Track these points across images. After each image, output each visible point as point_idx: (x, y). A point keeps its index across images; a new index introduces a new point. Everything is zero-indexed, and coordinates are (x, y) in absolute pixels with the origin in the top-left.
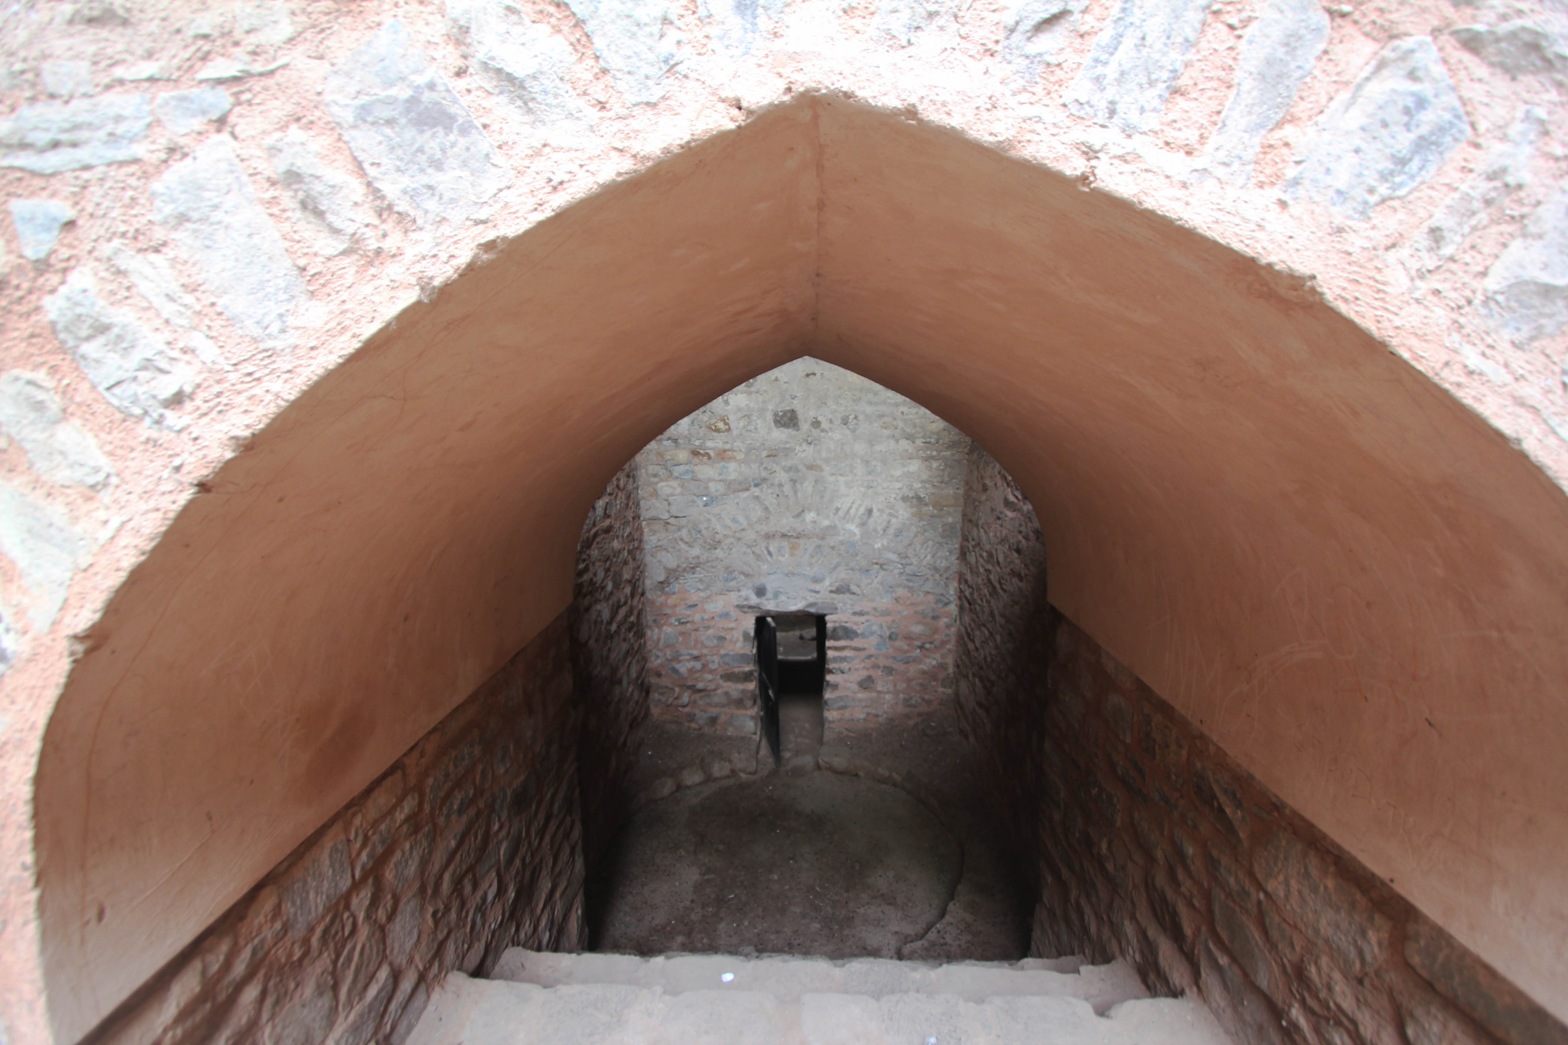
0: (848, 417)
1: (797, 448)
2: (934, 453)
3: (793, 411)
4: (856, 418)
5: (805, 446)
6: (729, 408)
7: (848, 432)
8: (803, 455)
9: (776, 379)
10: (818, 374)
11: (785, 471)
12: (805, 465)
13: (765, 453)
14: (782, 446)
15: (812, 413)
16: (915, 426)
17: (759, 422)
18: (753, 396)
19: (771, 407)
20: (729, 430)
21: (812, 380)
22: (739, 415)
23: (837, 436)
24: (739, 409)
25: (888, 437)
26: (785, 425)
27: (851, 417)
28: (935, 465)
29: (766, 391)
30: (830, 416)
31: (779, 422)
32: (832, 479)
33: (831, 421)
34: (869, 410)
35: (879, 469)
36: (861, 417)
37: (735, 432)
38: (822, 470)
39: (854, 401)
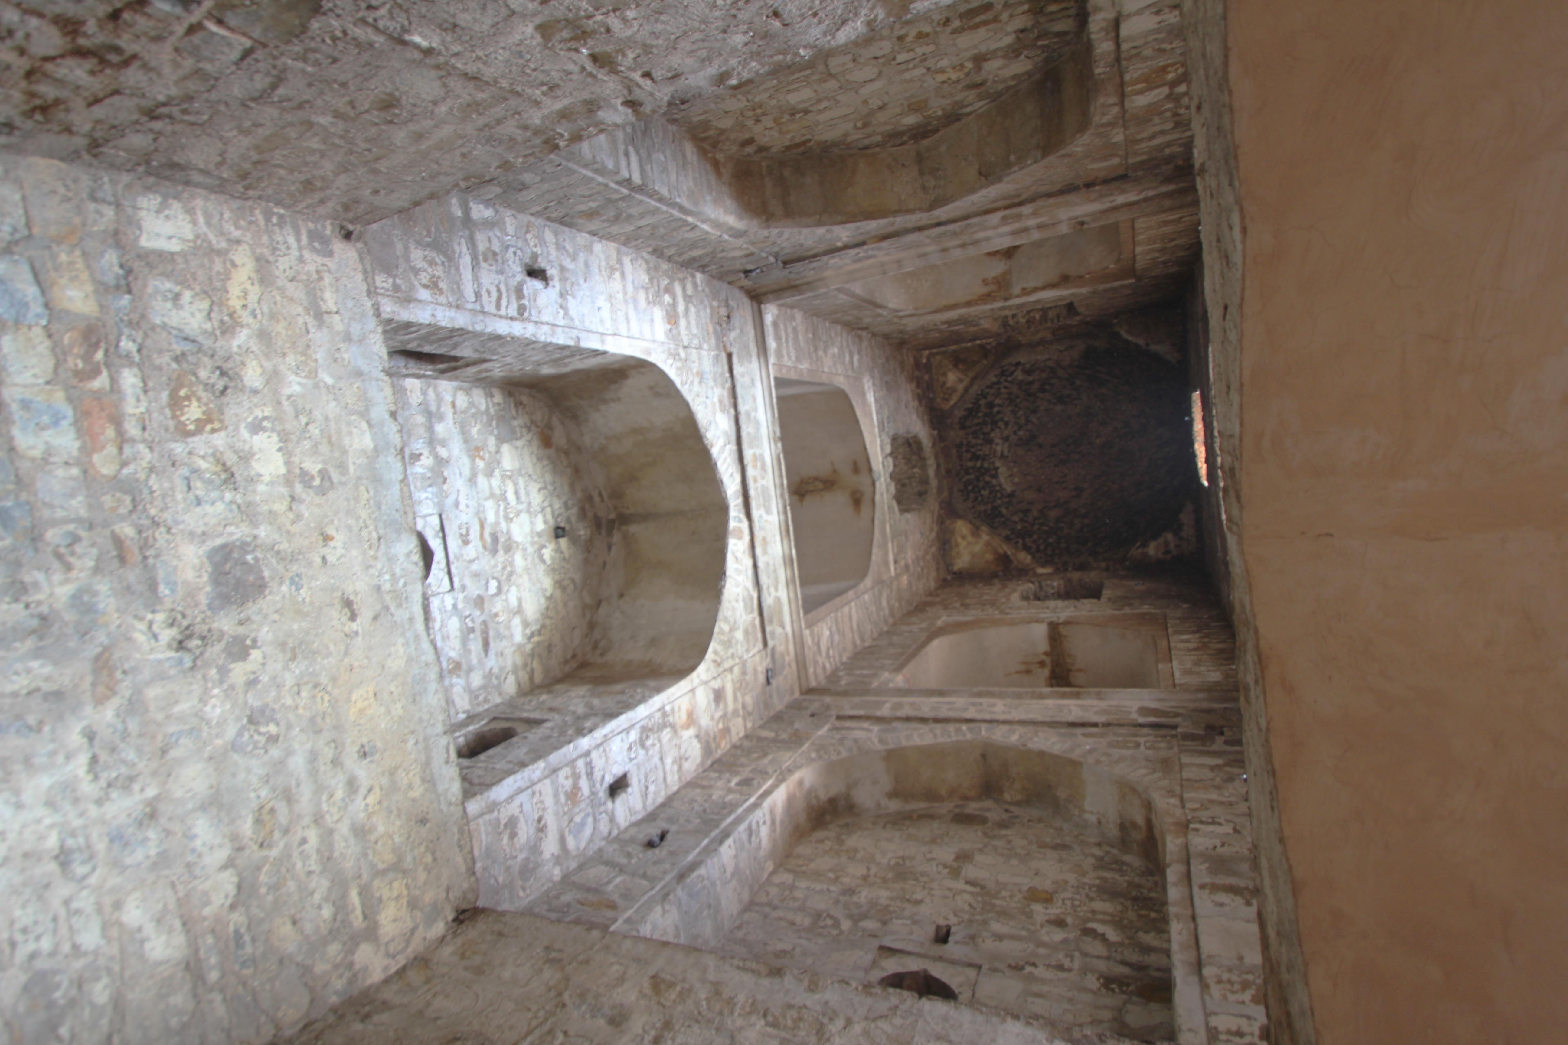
0: (272, 720)
1: (160, 617)
2: (213, 976)
3: (260, 587)
4: (273, 739)
5: (167, 635)
6: (245, 433)
7: (231, 732)
8: (140, 638)
9: (327, 538)
10: (354, 626)
11: (76, 597)
12: (106, 649)
13: (127, 531)
14: (161, 574)
15: (265, 634)
16: (275, 888)
17: (220, 507)
18: (283, 490)
19: (263, 531)
20: (183, 433)
21: (336, 616)
22: (231, 459)
23: (215, 709)
24: (246, 457)
25: (235, 837)
26: (219, 575)
27: (272, 729)
28: (179, 999)
29: (299, 517)
30: (265, 678)
31: (227, 558)
32: (74, 737)
33: (252, 683)
34: (298, 763)
35: (139, 855)
36: (275, 752)
37: (179, 448)
38: (99, 701)
39: (312, 720)
